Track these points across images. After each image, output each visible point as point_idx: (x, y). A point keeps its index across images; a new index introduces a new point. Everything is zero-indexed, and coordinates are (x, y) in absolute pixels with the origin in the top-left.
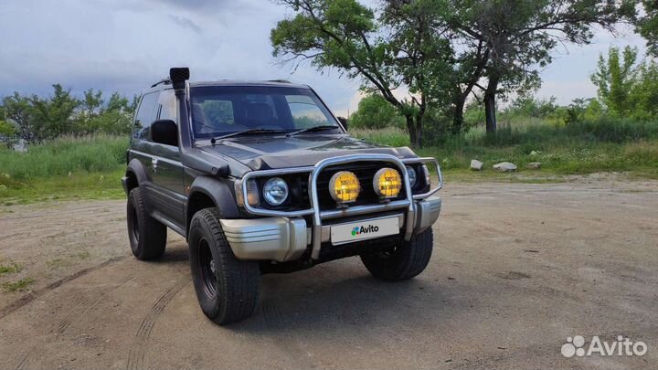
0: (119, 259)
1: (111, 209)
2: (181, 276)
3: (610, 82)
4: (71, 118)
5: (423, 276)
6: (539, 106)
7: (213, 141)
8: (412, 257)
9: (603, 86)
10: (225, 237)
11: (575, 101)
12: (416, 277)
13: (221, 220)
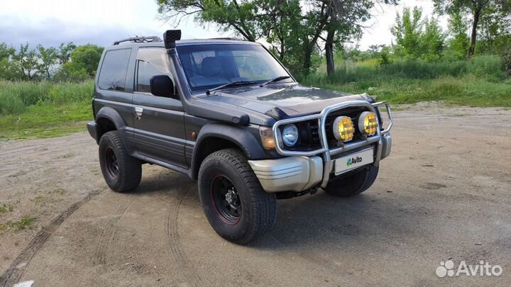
0: (97, 193)
1: (48, 147)
2: (168, 205)
3: (404, 33)
5: (368, 192)
6: (348, 52)
7: (208, 93)
8: (366, 179)
9: (399, 36)
10: (255, 175)
11: (372, 47)
12: (364, 193)
13: (249, 161)
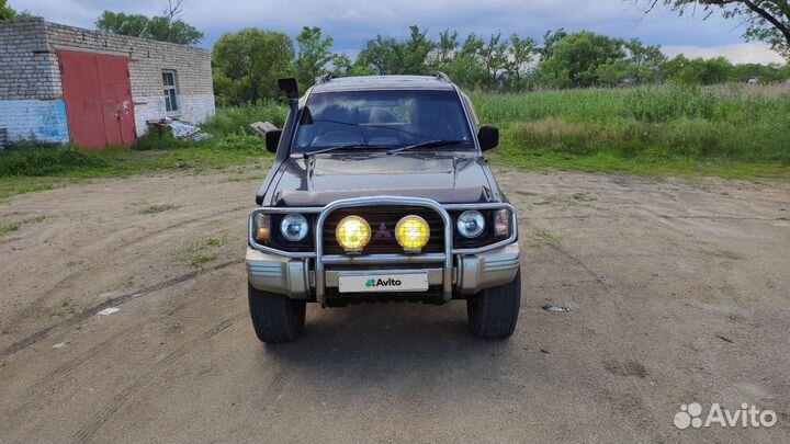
4: (426, 63)
7: (305, 157)
